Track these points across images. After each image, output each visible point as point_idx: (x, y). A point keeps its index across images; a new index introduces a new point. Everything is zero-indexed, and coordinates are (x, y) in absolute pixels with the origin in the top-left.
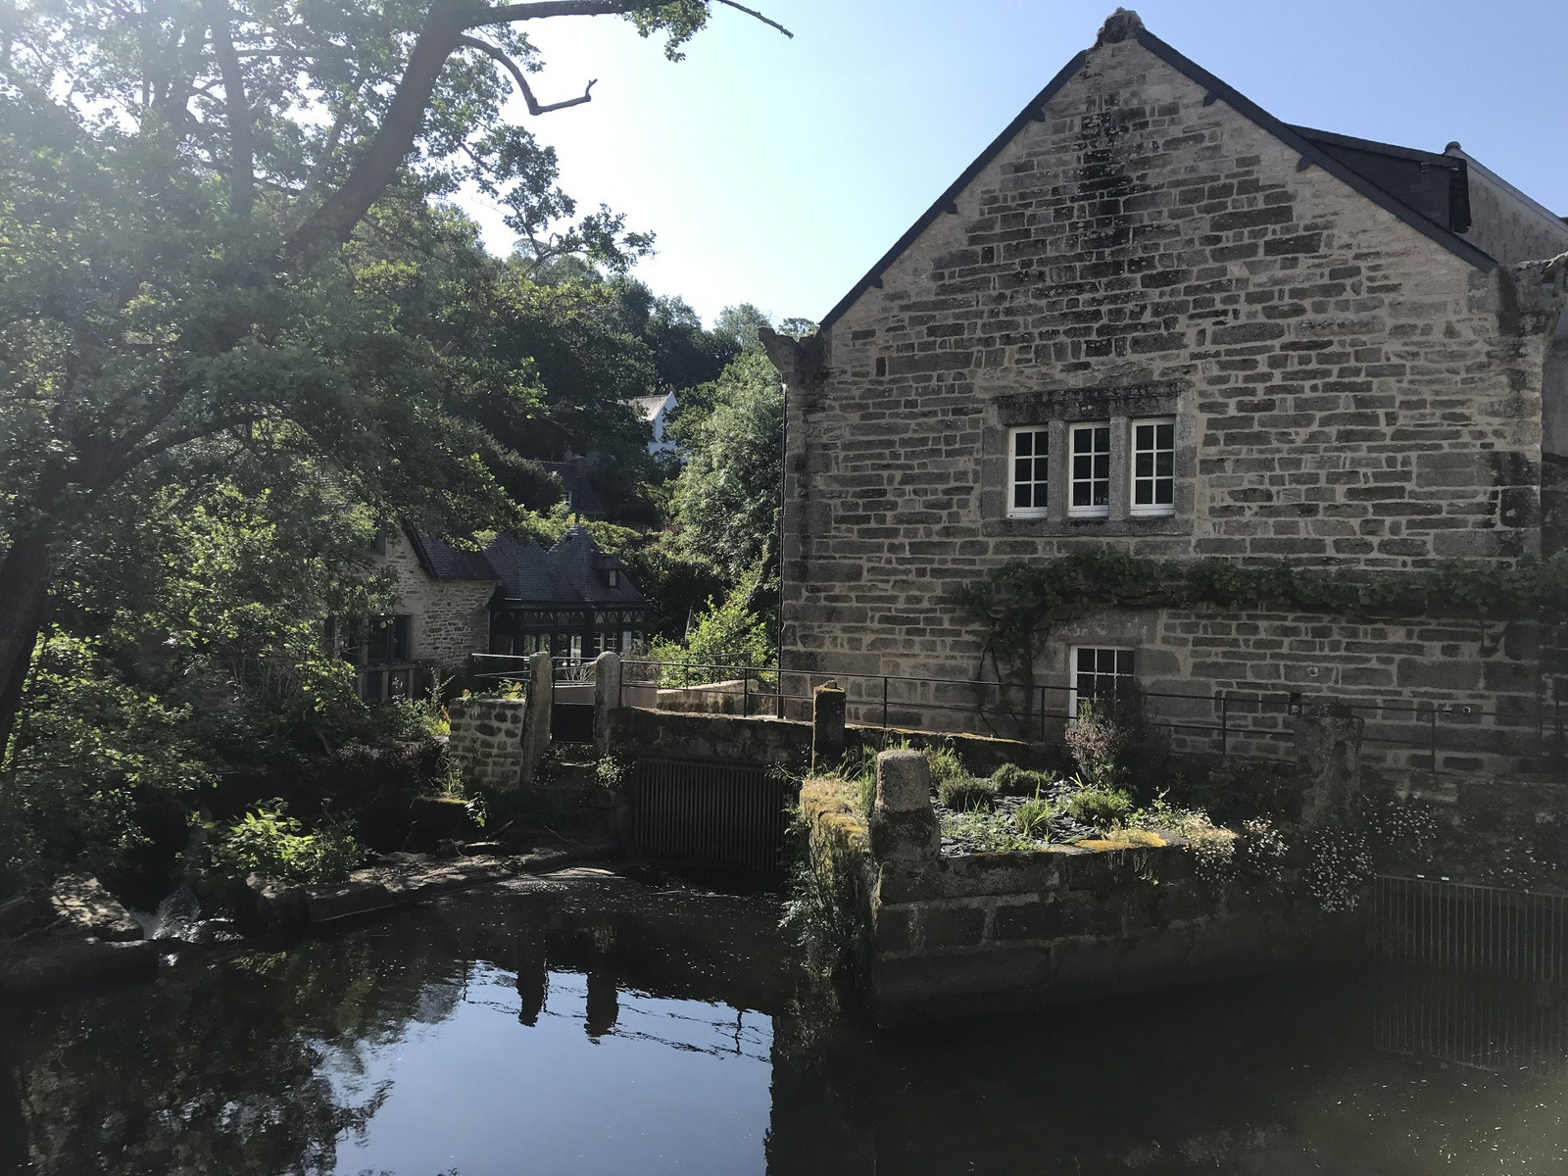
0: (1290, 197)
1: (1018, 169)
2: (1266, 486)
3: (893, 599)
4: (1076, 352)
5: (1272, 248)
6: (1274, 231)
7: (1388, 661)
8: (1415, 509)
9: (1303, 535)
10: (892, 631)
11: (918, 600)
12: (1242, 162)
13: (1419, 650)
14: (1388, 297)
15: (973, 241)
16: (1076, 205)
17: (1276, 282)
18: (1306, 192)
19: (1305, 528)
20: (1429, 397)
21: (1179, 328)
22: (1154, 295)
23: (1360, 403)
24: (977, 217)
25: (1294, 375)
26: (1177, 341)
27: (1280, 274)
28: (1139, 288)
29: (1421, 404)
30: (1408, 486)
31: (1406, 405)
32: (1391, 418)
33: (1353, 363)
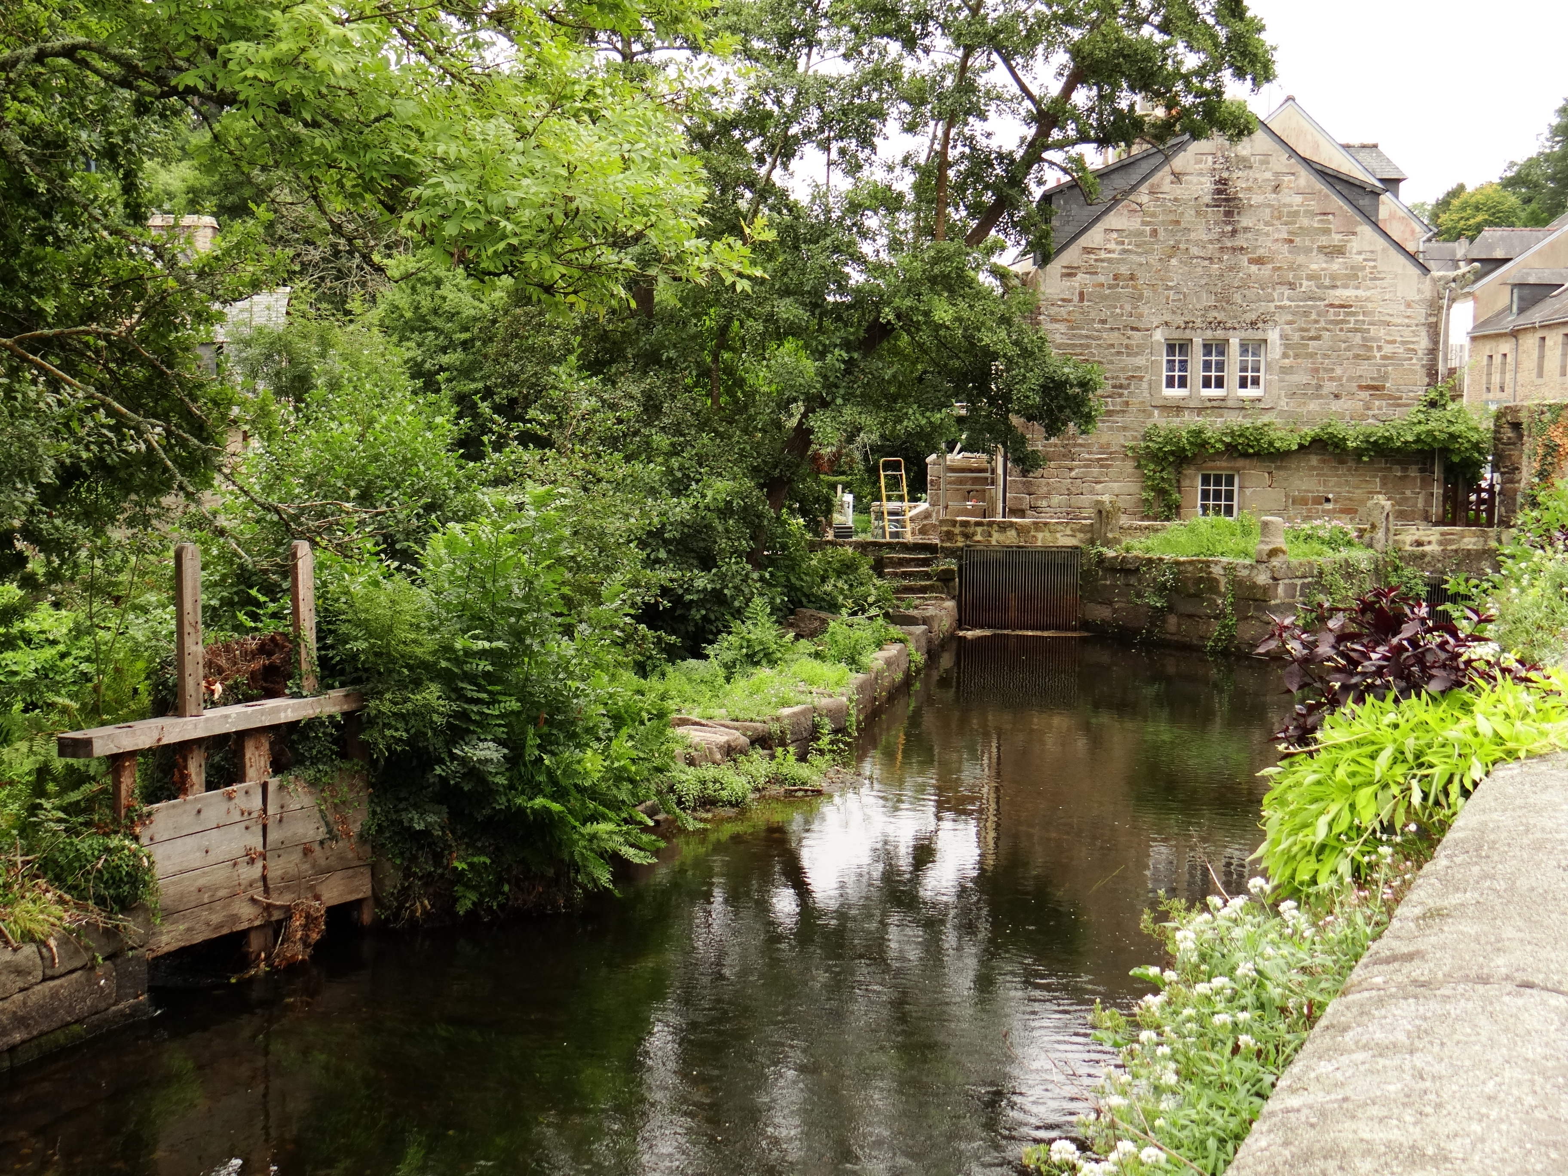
0: (1331, 222)
2: (1316, 381)
5: (1321, 250)
7: (1375, 475)
8: (1391, 397)
9: (1334, 409)
12: (1305, 198)
13: (1390, 470)
15: (1143, 224)
16: (1210, 210)
17: (1323, 270)
19: (1336, 405)
20: (1399, 339)
22: (1254, 268)
23: (1364, 339)
25: (1332, 322)
27: (1325, 265)
28: (1246, 264)
29: (1393, 342)
30: (1387, 386)
31: (1387, 342)
32: (1380, 348)
33: (1361, 318)
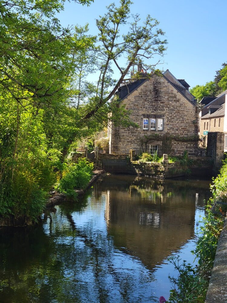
0: (177, 95)
1: (145, 86)
2: (173, 127)
3: (129, 139)
4: (152, 110)
5: (174, 101)
6: (175, 99)
7: (185, 146)
8: (188, 130)
9: (177, 133)
10: (129, 143)
11: (132, 139)
12: (171, 90)
13: (188, 145)
14: (186, 108)
15: (139, 94)
16: (153, 92)
17: (175, 105)
18: (178, 95)
19: (177, 132)
20: (189, 119)
21: (164, 109)
23: (183, 119)
24: (140, 91)
25: (176, 115)
26: (164, 110)
27: (175, 104)
28: (160, 103)
30: (187, 128)
31: (187, 119)
32: (186, 121)
33: (182, 114)
